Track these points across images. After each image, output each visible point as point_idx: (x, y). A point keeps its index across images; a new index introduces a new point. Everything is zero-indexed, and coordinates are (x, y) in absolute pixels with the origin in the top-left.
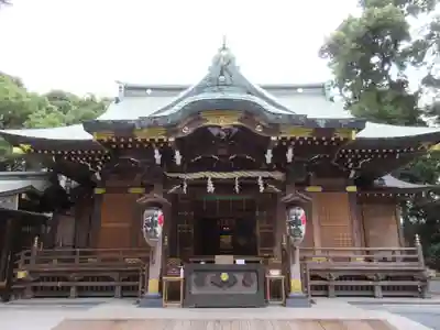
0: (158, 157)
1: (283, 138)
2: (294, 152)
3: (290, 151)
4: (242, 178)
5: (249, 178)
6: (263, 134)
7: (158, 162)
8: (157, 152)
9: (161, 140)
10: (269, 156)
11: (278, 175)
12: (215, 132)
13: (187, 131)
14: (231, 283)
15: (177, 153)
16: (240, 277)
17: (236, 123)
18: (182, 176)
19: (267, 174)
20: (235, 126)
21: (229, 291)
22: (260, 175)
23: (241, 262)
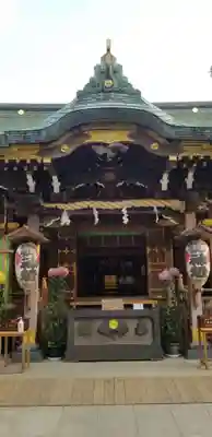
0: (31, 183)
1: (184, 157)
2: (195, 176)
3: (191, 175)
4: (133, 208)
5: (142, 208)
6: (159, 154)
7: (32, 189)
8: (29, 177)
9: (34, 161)
10: (165, 182)
11: (176, 204)
12: (100, 151)
13: (66, 150)
14: (121, 332)
15: (55, 178)
16: (132, 325)
17: (127, 139)
18: (60, 206)
19: (162, 203)
20: (125, 143)
21: (119, 341)
22: (154, 204)
23: (138, 306)
